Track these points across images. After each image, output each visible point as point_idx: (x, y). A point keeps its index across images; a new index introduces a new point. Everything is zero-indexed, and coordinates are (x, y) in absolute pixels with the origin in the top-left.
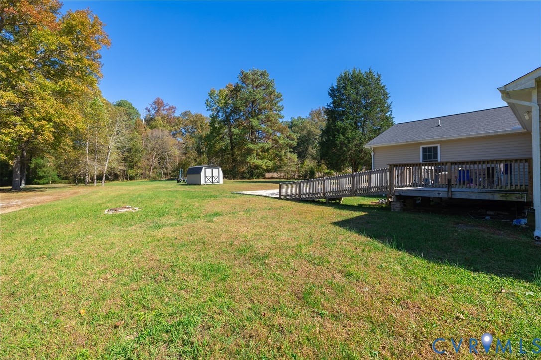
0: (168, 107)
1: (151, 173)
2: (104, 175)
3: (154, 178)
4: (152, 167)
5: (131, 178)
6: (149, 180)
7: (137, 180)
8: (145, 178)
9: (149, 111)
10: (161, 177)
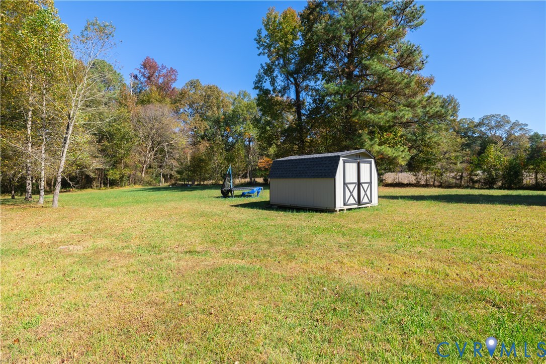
0: (164, 71)
1: (143, 175)
2: (59, 180)
3: (148, 183)
4: (145, 166)
5: (113, 183)
6: (141, 187)
7: (121, 187)
8: (135, 183)
9: (136, 77)
10: (160, 182)
